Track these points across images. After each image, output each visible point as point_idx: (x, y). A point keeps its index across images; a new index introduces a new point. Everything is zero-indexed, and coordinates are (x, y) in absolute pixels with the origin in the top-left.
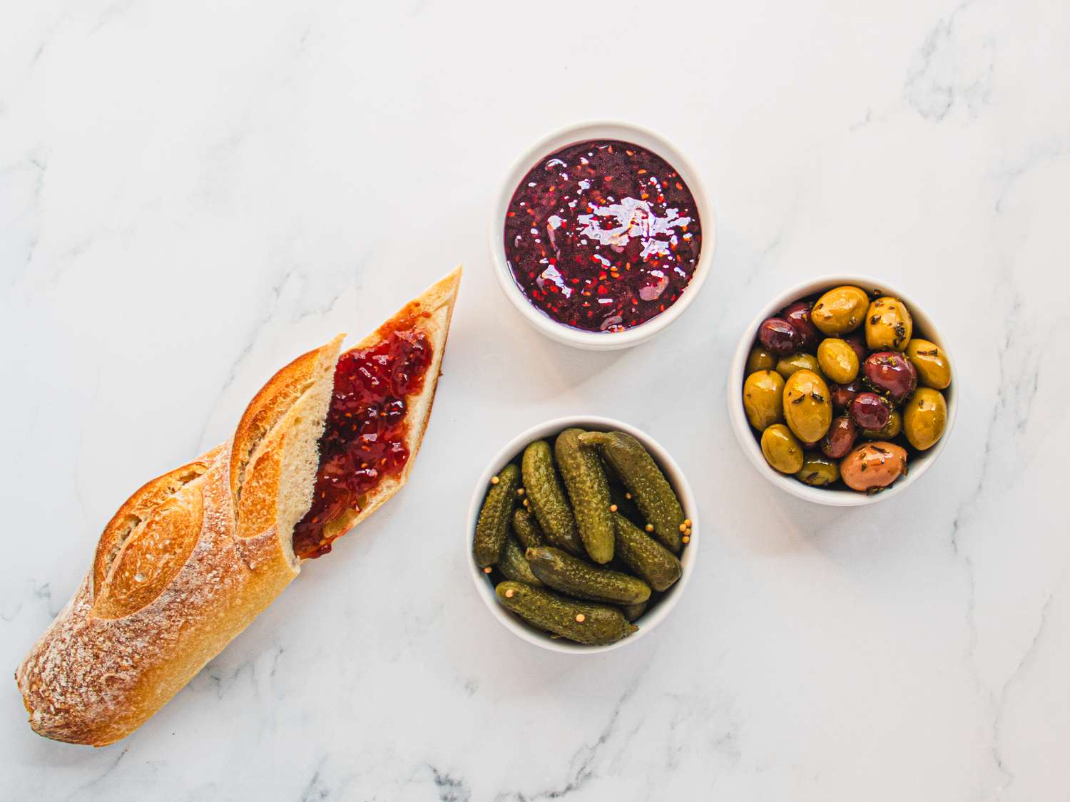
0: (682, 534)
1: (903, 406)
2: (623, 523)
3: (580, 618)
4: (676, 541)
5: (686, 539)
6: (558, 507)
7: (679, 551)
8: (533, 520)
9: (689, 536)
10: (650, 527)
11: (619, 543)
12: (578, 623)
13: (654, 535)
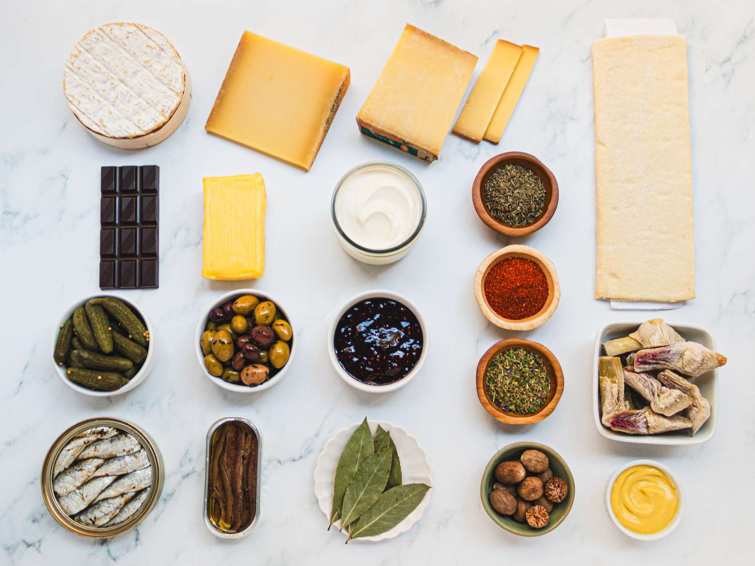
0: (145, 337)
1: (268, 348)
2: (117, 335)
3: (100, 378)
4: (143, 341)
5: (148, 339)
6: (88, 333)
7: (146, 347)
8: (80, 340)
9: (149, 338)
10: (130, 336)
11: (115, 344)
12: (100, 380)
13: (132, 340)
